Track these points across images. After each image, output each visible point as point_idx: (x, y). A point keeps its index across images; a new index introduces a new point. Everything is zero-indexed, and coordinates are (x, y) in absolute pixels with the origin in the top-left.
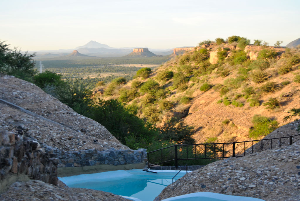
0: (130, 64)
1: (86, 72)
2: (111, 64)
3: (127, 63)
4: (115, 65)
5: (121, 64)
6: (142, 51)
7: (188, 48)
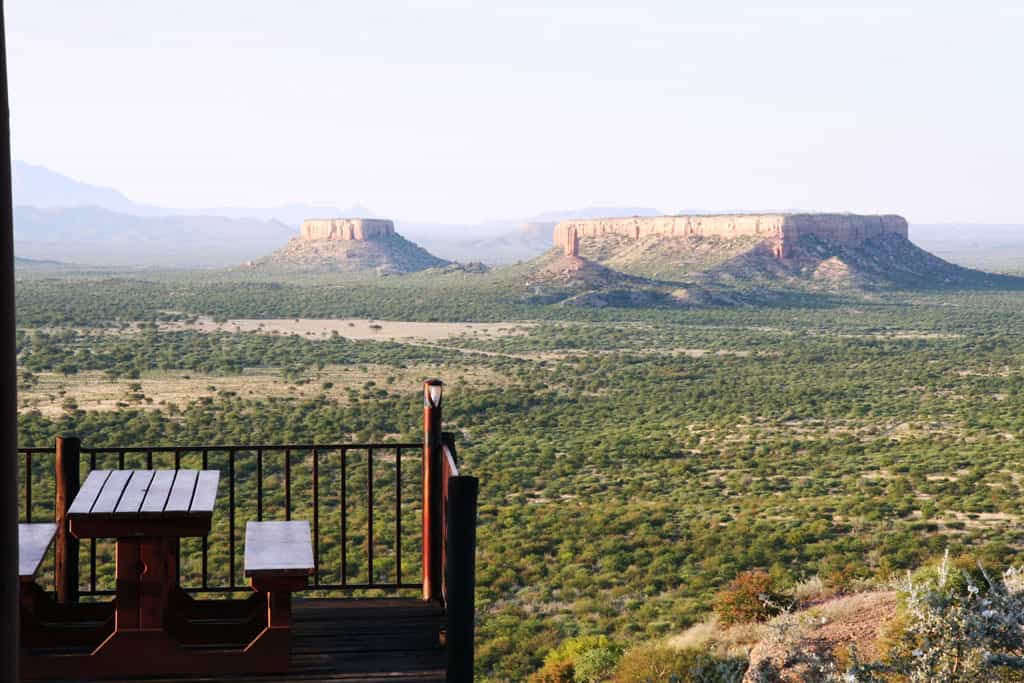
0: (296, 316)
1: (38, 370)
2: (177, 319)
3: (275, 313)
4: (208, 325)
5: (241, 316)
6: (358, 235)
7: (643, 219)
